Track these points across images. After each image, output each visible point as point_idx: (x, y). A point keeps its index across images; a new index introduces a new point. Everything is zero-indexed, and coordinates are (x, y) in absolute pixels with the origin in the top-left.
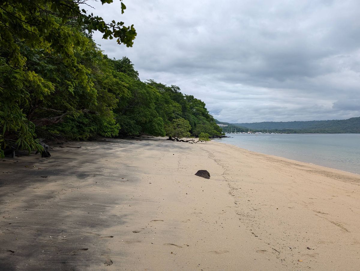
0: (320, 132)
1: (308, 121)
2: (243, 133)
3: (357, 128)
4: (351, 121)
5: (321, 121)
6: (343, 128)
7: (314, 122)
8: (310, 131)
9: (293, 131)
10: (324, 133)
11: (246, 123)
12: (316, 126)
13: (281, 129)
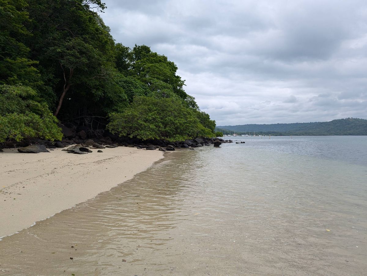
0: (305, 134)
1: (291, 124)
2: (229, 135)
3: (340, 130)
4: (334, 123)
5: (304, 123)
6: (327, 130)
7: (297, 124)
8: (295, 134)
9: (278, 133)
10: (309, 135)
11: (229, 126)
12: (300, 129)
13: (266, 132)
